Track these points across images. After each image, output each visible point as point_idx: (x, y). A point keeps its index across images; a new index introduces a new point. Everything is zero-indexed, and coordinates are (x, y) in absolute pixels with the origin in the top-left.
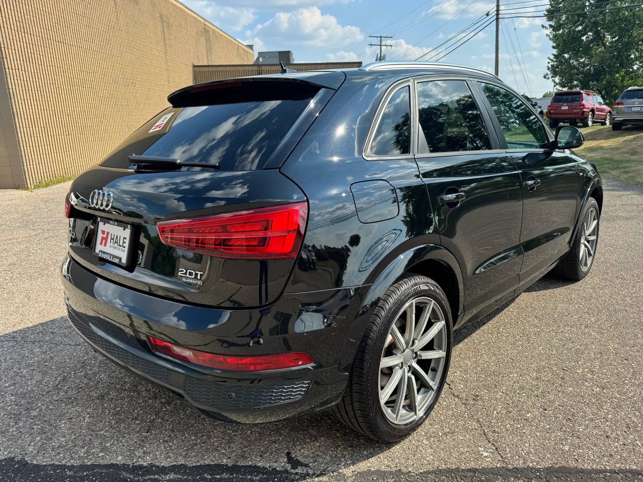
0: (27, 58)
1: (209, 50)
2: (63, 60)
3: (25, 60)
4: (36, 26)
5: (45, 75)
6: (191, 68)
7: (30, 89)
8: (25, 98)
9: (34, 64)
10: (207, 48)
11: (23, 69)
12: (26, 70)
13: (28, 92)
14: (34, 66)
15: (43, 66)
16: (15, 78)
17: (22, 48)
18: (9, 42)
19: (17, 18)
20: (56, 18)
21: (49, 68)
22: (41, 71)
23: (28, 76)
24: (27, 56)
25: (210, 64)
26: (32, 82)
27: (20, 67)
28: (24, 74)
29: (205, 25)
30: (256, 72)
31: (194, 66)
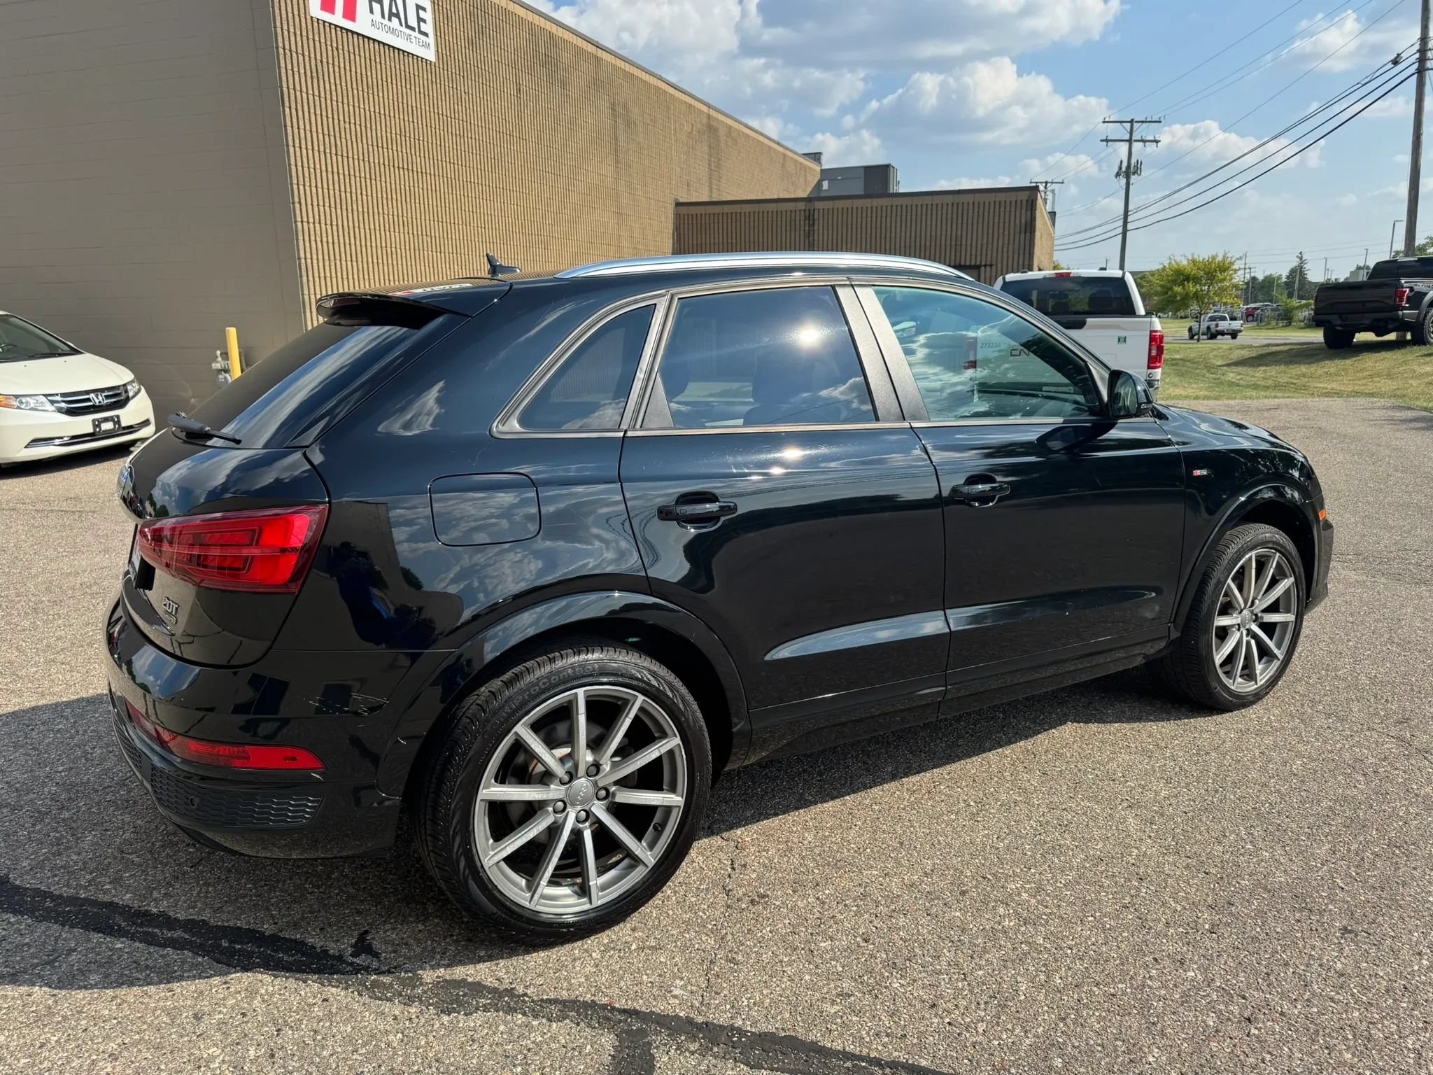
0: (338, 201)
1: (715, 167)
2: (404, 203)
3: (333, 205)
4: (359, 141)
5: (368, 231)
6: (670, 210)
7: (338, 257)
8: (328, 275)
9: (350, 211)
10: (710, 165)
11: (329, 222)
12: (334, 223)
13: (333, 264)
14: (350, 215)
15: (366, 214)
16: (313, 238)
17: (331, 182)
18: (307, 174)
19: (326, 129)
20: (398, 125)
21: (376, 217)
22: (362, 225)
23: (335, 234)
24: (337, 197)
25: (715, 198)
26: (342, 246)
27: (323, 218)
28: (330, 231)
29: (709, 117)
30: (802, 213)
31: (678, 204)
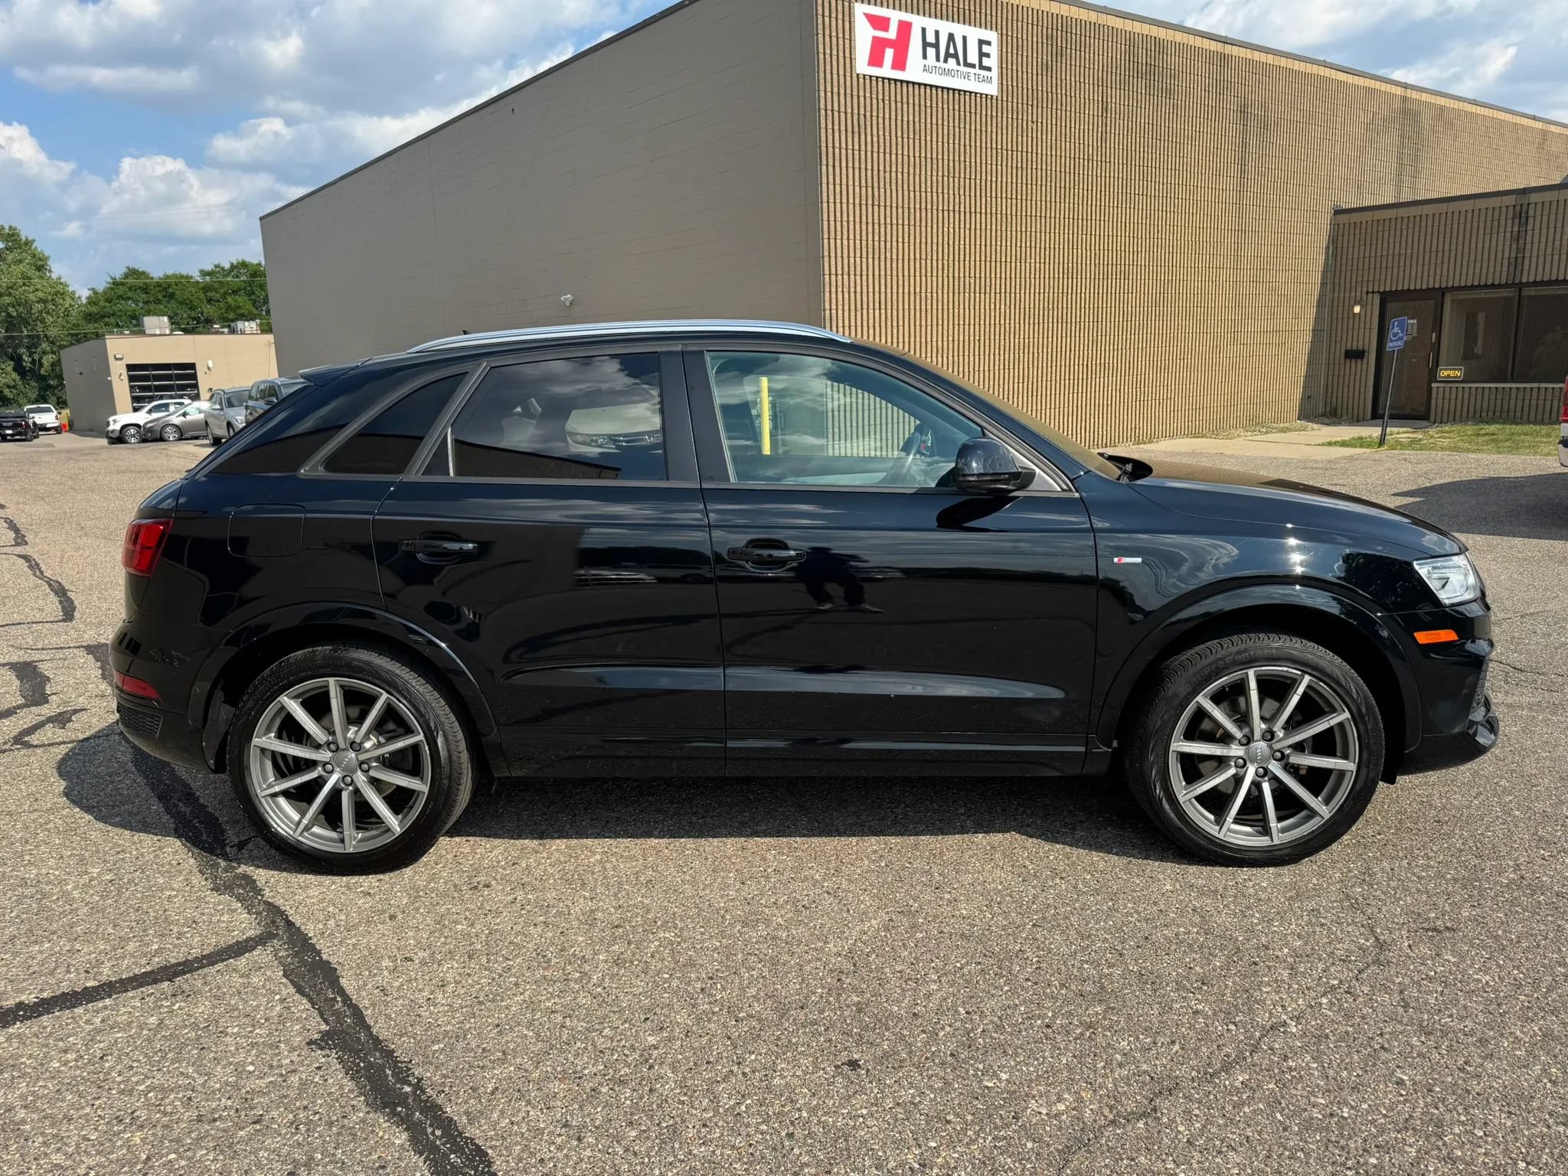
0: (870, 250)
2: (946, 246)
3: (864, 255)
4: (900, 188)
5: (901, 278)
6: (1327, 218)
7: (865, 306)
8: (853, 324)
9: (883, 260)
11: (858, 273)
12: (864, 273)
13: (859, 313)
14: (882, 263)
15: (900, 262)
16: (840, 290)
17: (864, 233)
18: (839, 228)
19: (863, 181)
20: (946, 167)
21: (912, 263)
22: (895, 273)
23: (865, 283)
24: (870, 246)
26: (871, 294)
27: (852, 269)
28: (858, 281)
31: (1338, 211)
